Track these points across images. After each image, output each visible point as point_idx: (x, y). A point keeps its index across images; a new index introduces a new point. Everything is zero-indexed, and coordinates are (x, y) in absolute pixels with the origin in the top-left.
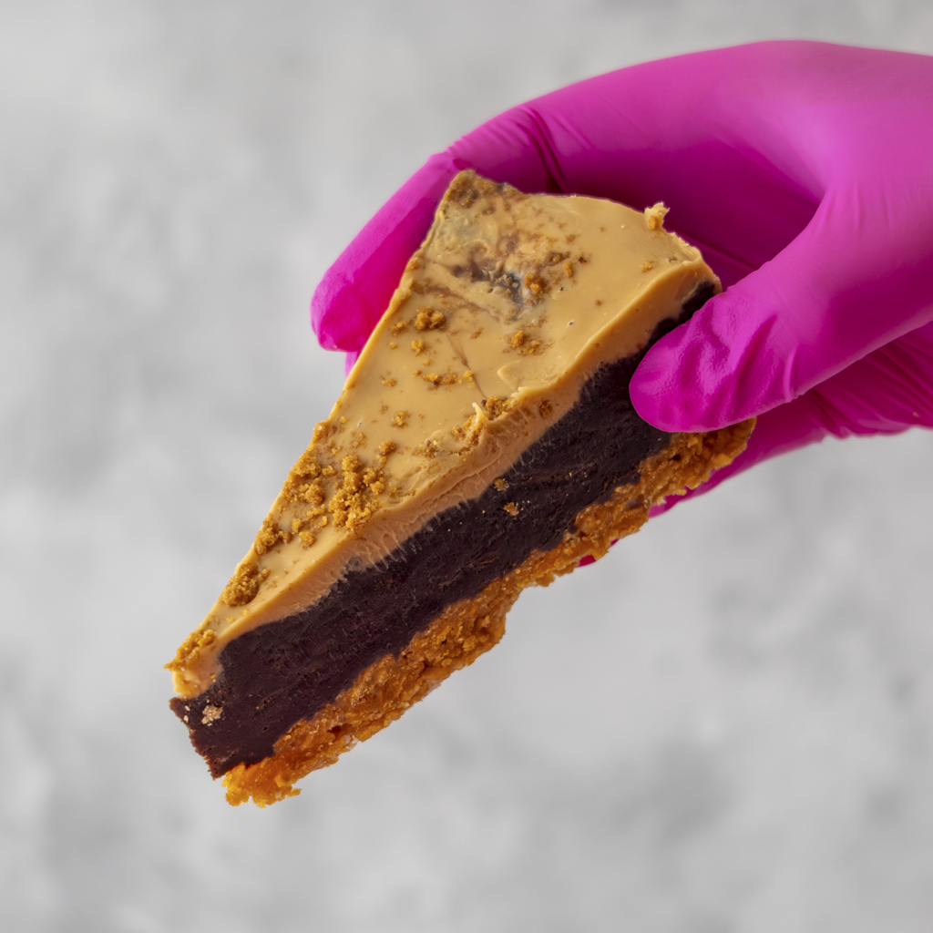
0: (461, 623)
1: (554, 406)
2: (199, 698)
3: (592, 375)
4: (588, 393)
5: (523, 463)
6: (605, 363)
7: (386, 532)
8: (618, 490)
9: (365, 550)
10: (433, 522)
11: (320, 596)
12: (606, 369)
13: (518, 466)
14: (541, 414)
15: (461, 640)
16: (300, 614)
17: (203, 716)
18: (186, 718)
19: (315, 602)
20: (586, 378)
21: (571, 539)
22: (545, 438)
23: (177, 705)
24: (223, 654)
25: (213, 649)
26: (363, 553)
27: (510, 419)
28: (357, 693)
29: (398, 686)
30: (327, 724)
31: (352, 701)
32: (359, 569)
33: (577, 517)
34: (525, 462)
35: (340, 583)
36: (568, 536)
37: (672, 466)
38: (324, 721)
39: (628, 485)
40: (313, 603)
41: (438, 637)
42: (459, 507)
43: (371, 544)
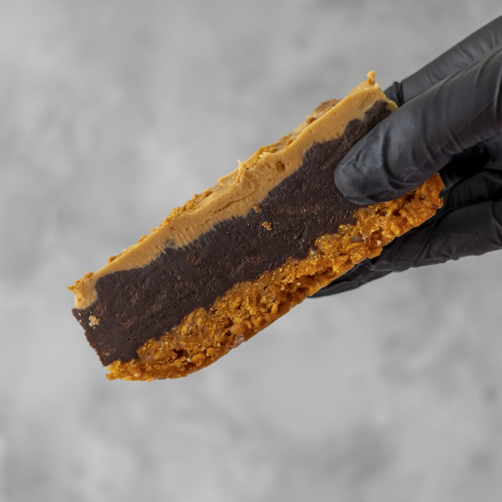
0: (247, 297)
1: (285, 165)
2: (86, 309)
3: (308, 149)
4: (307, 160)
5: (270, 199)
6: (316, 143)
7: (187, 227)
8: (341, 227)
9: (175, 236)
10: (216, 227)
11: (150, 260)
12: (318, 147)
13: (267, 200)
14: (278, 169)
15: (248, 308)
16: (140, 268)
17: (90, 321)
18: (80, 321)
19: (148, 262)
20: (305, 151)
21: (314, 254)
22: (283, 184)
23: (75, 312)
24: (97, 284)
25: (90, 280)
26: (174, 237)
27: (259, 170)
28: (184, 329)
29: (211, 331)
30: (169, 346)
31: (182, 333)
32: (173, 247)
33: (317, 241)
34: (271, 197)
35: (162, 254)
36: (312, 253)
37: (378, 217)
38: (166, 343)
39: (348, 225)
40: (146, 263)
41: (233, 303)
42: (231, 219)
43: (178, 233)
